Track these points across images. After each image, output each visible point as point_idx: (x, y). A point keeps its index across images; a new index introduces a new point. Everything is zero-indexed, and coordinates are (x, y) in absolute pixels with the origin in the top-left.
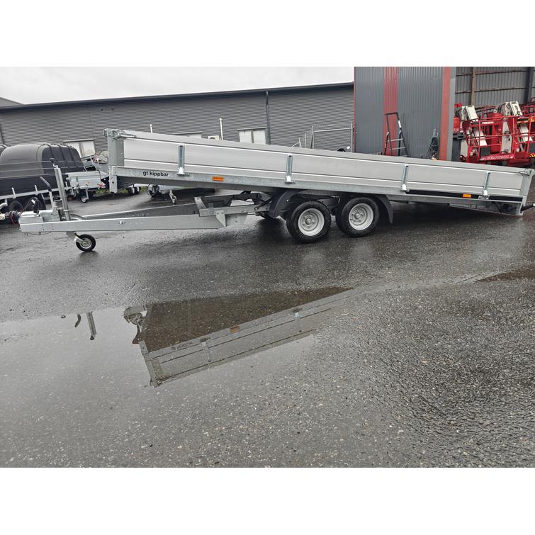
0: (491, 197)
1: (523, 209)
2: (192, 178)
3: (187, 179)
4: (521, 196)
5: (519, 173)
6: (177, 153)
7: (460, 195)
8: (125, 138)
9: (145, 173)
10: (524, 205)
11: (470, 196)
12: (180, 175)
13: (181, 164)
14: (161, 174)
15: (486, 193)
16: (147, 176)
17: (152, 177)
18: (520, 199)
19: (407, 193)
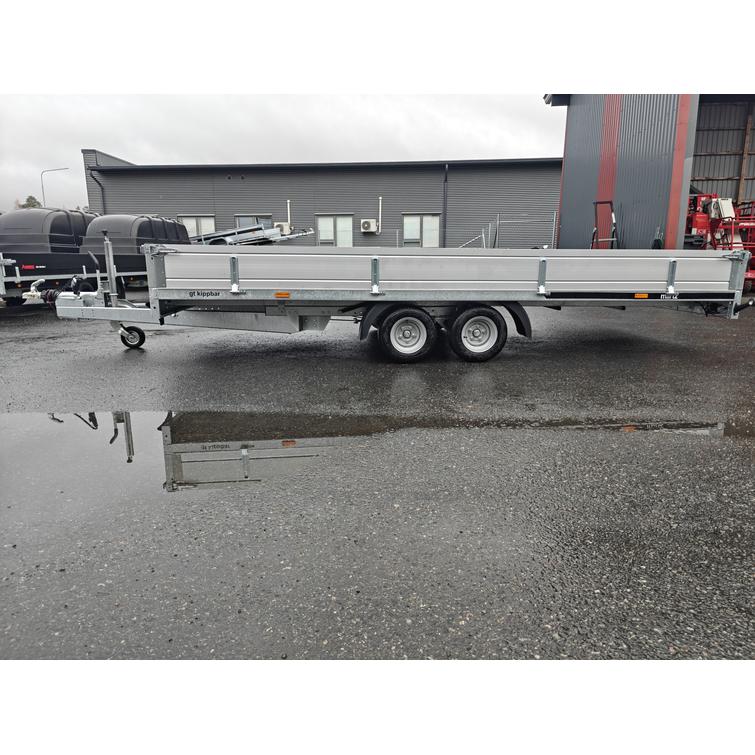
0: (682, 296)
1: (738, 309)
2: (250, 296)
3: (243, 297)
4: (732, 291)
5: (724, 257)
6: (228, 266)
7: (631, 295)
8: (165, 254)
9: (192, 294)
10: (739, 304)
11: (646, 296)
12: (234, 294)
13: (235, 279)
14: (211, 294)
15: (671, 290)
16: (195, 298)
17: (201, 297)
18: (732, 296)
19: (547, 297)
